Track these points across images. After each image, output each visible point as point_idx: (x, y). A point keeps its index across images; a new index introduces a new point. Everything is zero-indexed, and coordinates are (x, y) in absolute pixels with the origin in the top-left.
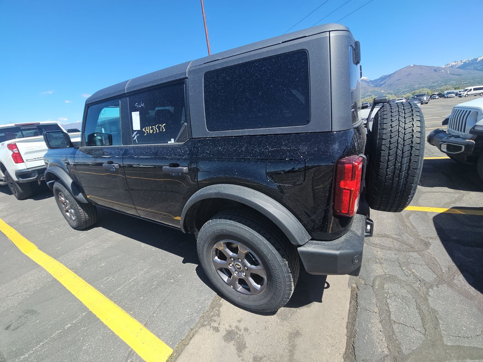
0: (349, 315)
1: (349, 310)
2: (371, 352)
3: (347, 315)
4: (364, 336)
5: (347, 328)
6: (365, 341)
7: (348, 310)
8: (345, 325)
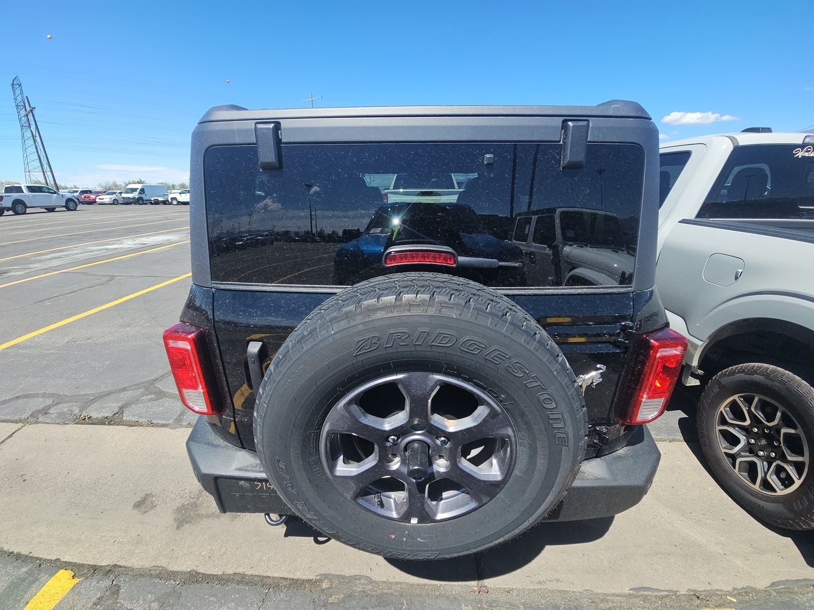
0: (260, 576)
1: (269, 577)
2: (189, 604)
3: (257, 574)
4: (215, 595)
5: (235, 573)
6: (208, 596)
7: (269, 574)
8: (240, 570)
